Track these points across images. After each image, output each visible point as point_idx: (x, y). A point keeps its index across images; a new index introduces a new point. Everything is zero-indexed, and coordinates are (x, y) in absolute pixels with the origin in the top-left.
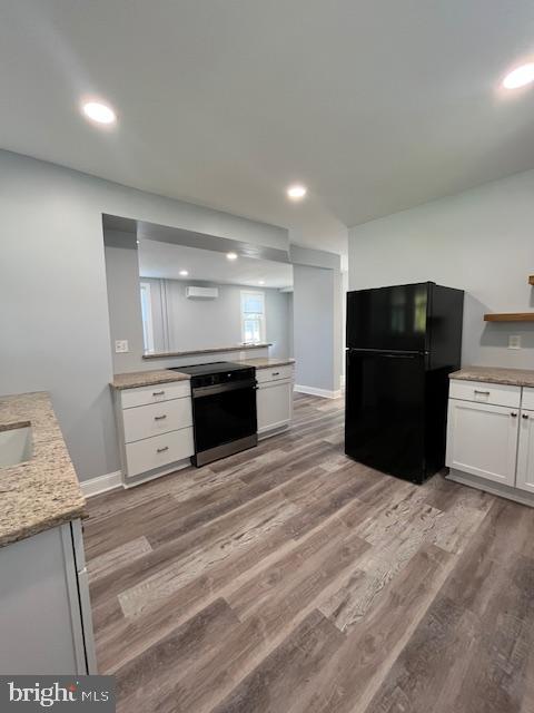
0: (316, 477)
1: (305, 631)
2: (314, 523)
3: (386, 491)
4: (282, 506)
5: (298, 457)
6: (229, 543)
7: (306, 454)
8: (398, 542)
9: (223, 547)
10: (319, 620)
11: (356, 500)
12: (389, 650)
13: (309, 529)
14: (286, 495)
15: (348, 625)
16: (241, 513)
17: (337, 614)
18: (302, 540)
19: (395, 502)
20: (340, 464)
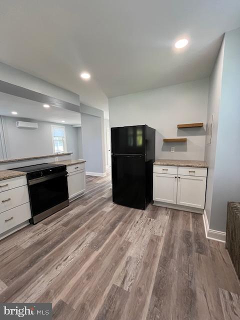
0: (102, 216)
1: (110, 298)
2: (105, 239)
3: (132, 216)
4: (87, 234)
5: (91, 207)
6: (60, 265)
7: (94, 205)
8: (141, 238)
9: (57, 268)
10: (115, 289)
11: (121, 223)
12: (148, 291)
13: (103, 243)
14: (88, 228)
15: (129, 286)
16: (65, 245)
17: (123, 283)
18: (100, 250)
19: (137, 220)
20: (111, 207)
